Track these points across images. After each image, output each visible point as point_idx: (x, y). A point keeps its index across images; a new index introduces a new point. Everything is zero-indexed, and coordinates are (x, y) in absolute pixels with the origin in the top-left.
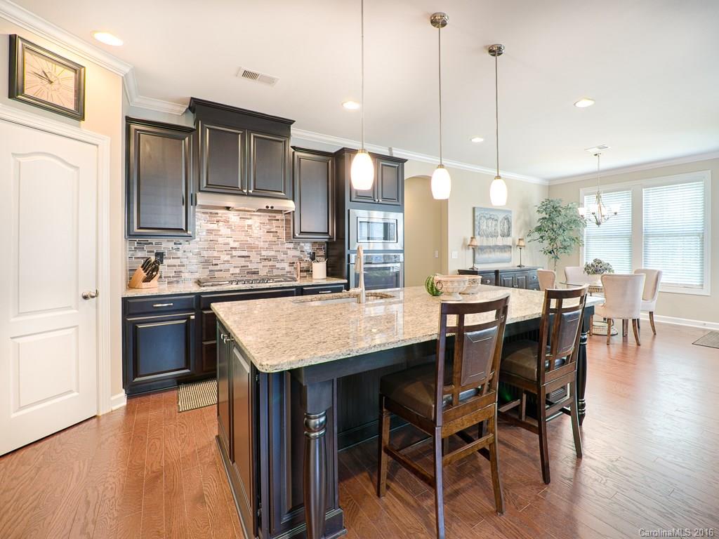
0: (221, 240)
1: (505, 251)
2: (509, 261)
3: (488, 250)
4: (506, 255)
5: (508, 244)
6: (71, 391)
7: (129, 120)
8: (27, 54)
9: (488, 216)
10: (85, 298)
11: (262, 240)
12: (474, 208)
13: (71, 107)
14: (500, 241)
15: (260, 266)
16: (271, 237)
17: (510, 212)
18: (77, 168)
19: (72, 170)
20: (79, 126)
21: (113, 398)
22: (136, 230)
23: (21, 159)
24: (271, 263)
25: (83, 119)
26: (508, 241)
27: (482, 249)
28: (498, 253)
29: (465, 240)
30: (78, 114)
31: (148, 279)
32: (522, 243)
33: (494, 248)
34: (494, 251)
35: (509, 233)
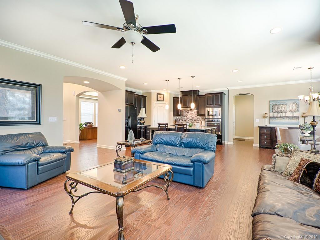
1: (294, 119)
2: (297, 124)
3: (279, 119)
4: (295, 121)
5: (296, 116)
7: (174, 98)
9: (279, 104)
12: (269, 101)
14: (289, 115)
17: (297, 100)
19: (163, 108)
22: (174, 115)
23: (158, 108)
27: (275, 118)
28: (287, 120)
30: (164, 100)
32: (305, 115)
33: (284, 118)
34: (284, 119)
35: (297, 110)
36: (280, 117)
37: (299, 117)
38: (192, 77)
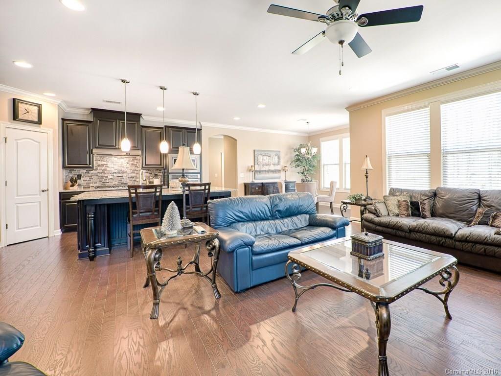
0: (108, 169)
1: (276, 173)
2: (279, 178)
3: (264, 172)
4: (277, 175)
5: (278, 169)
6: (37, 226)
7: (63, 120)
8: (19, 104)
9: (264, 154)
10: (43, 191)
11: (129, 168)
12: (254, 151)
13: (36, 120)
14: (272, 168)
15: (128, 181)
16: (133, 167)
17: (279, 152)
18: (39, 143)
19: (37, 143)
20: (40, 127)
21: (55, 231)
22: (66, 165)
23: (18, 141)
24: (134, 179)
25: (41, 124)
26: (279, 167)
27: (260, 172)
28: (271, 174)
29: (248, 167)
30: (39, 122)
31: (72, 186)
32: (286, 168)
33: (268, 171)
34: (268, 173)
35: (279, 163)
36: (265, 171)
37: (280, 171)
38: (196, 94)
